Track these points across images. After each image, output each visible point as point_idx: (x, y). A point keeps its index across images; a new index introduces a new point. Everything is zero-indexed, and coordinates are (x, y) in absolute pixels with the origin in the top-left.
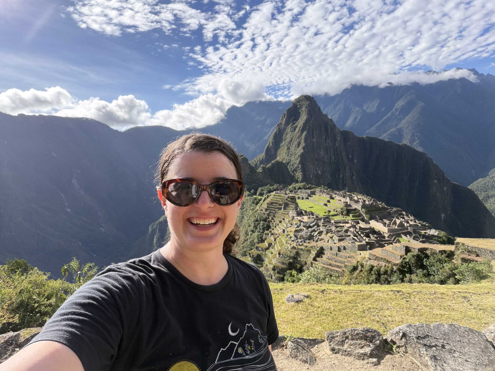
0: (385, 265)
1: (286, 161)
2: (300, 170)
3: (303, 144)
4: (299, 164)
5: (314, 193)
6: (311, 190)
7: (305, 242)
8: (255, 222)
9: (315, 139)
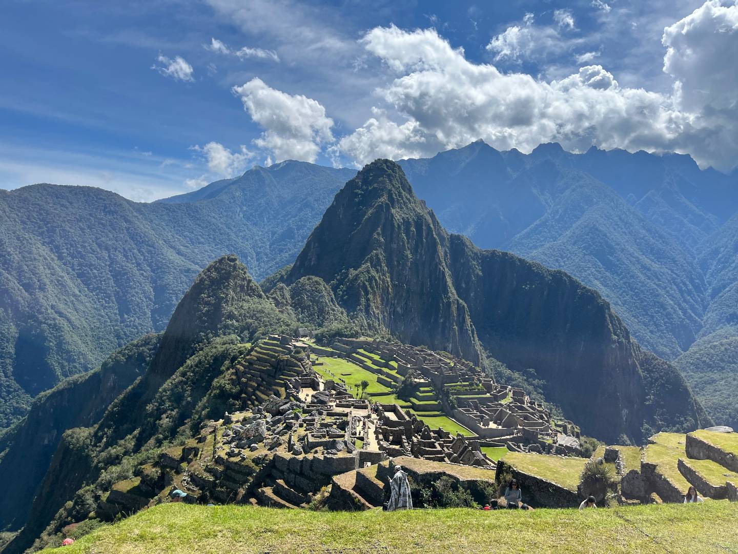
9: (395, 243)
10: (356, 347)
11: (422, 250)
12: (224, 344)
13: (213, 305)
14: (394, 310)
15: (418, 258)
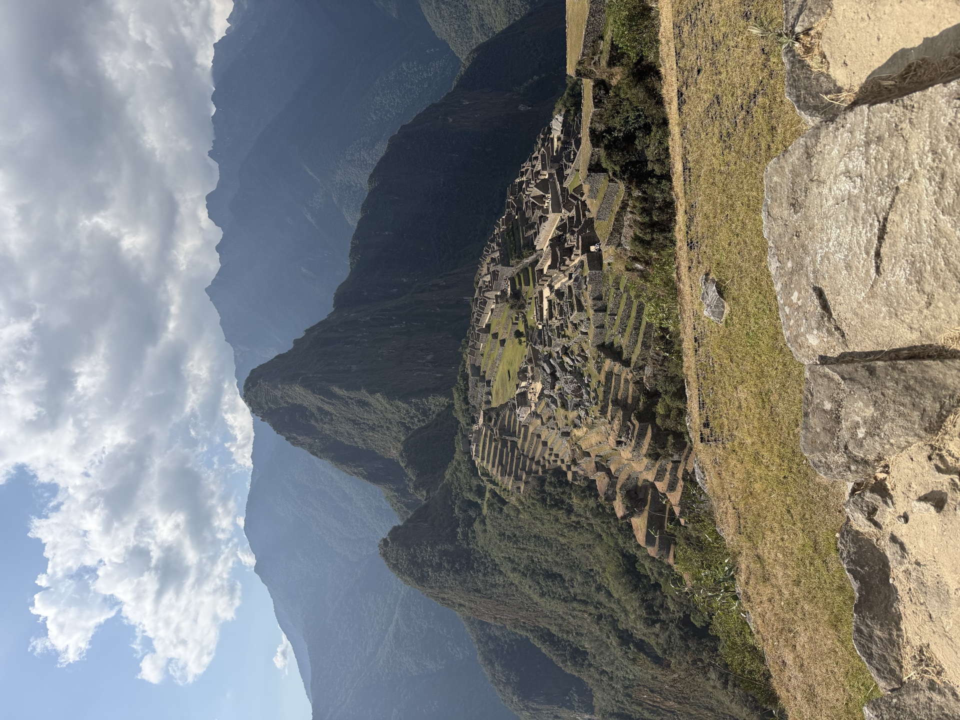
0: (631, 212)
1: (401, 434)
2: (424, 399)
3: (364, 394)
4: (409, 403)
5: (476, 369)
6: (470, 375)
7: (588, 385)
8: (546, 505)
9: (351, 367)
10: (478, 375)
12: (485, 531)
13: (441, 558)
15: (366, 340)
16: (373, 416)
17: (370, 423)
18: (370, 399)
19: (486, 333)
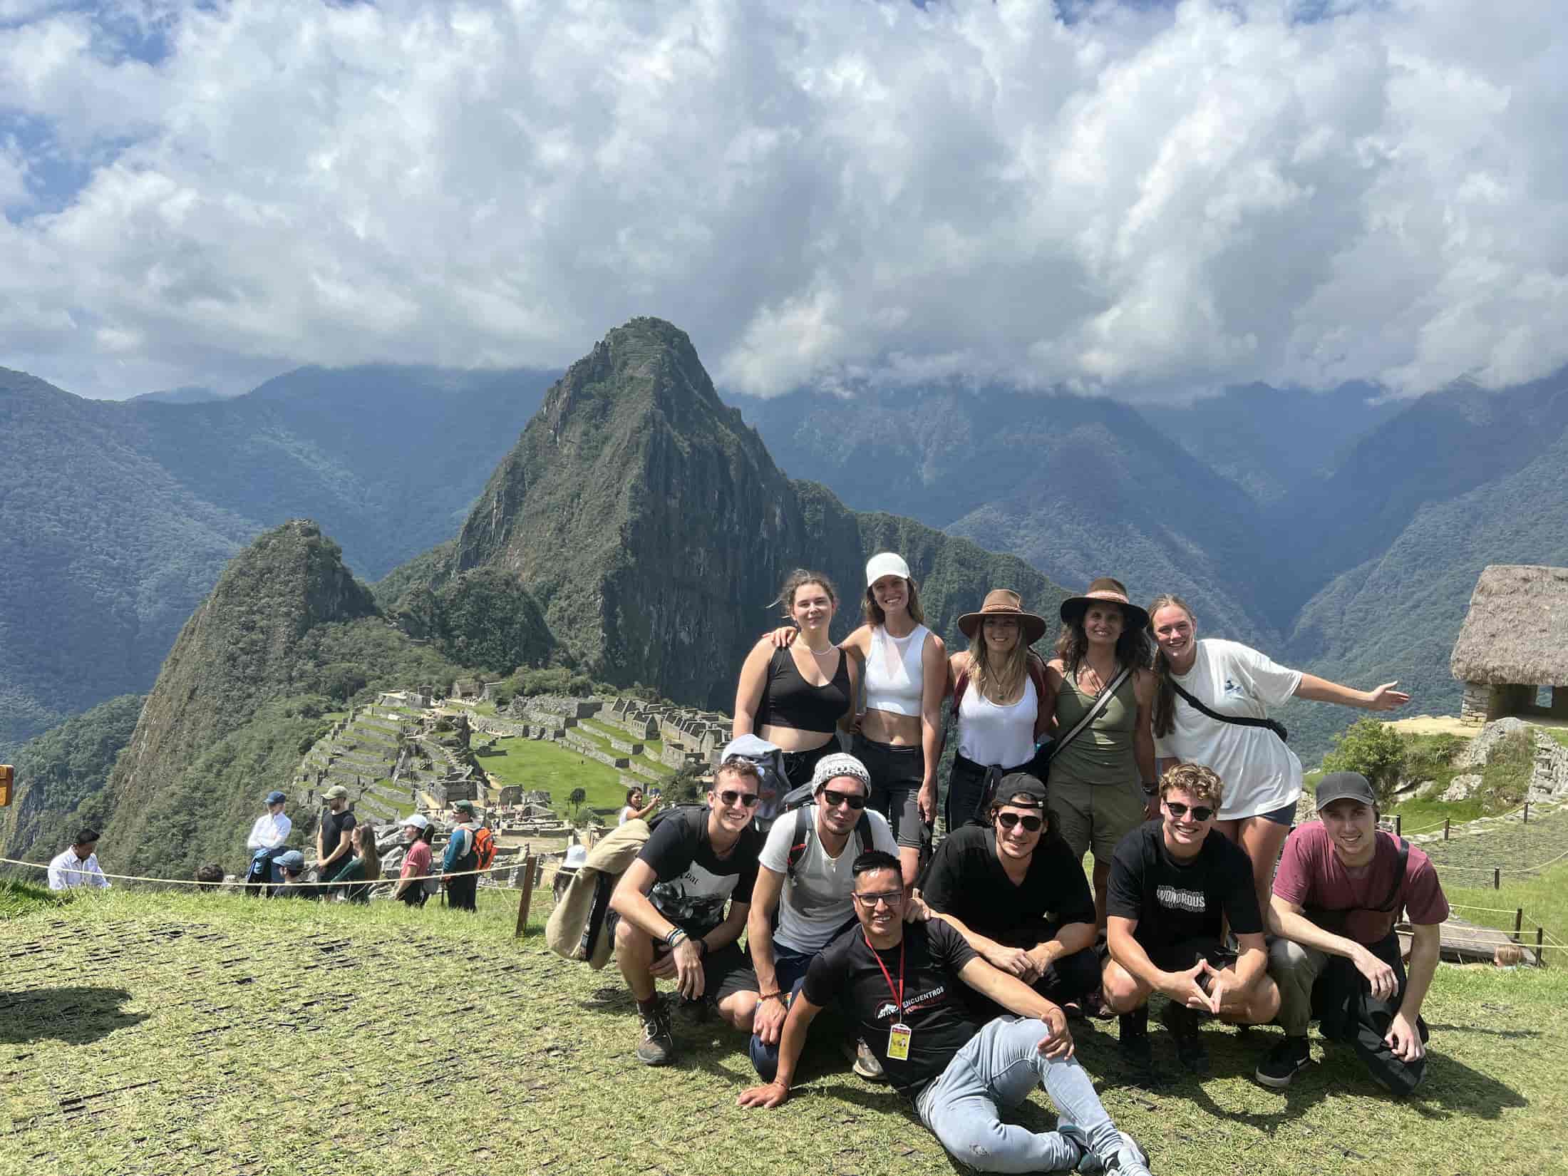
2: (598, 620)
4: (597, 593)
5: (590, 713)
6: (583, 701)
9: (675, 498)
10: (580, 716)
11: (732, 511)
12: (288, 714)
14: (674, 639)
15: (725, 528)
16: (582, 530)
17: (574, 524)
18: (614, 525)
19: (648, 733)
